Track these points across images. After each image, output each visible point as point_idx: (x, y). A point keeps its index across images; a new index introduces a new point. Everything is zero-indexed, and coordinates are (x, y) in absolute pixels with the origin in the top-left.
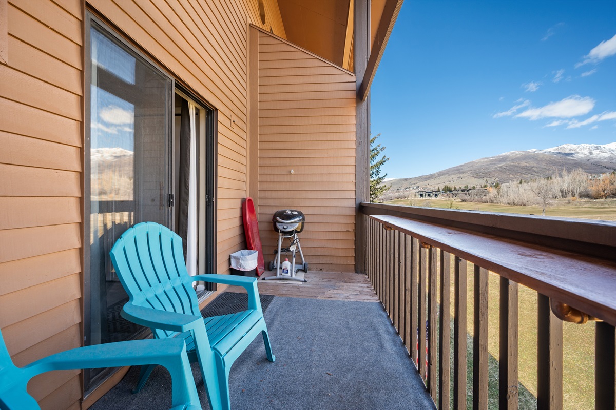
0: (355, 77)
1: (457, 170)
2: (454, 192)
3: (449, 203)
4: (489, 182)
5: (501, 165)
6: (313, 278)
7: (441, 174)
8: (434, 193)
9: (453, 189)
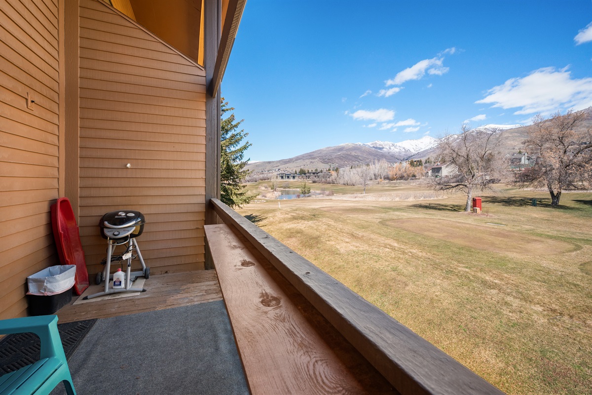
0: (204, 71)
1: (310, 156)
2: (307, 175)
3: (303, 184)
4: (332, 167)
5: (339, 153)
6: (155, 284)
7: (297, 159)
8: (292, 175)
9: (307, 172)
